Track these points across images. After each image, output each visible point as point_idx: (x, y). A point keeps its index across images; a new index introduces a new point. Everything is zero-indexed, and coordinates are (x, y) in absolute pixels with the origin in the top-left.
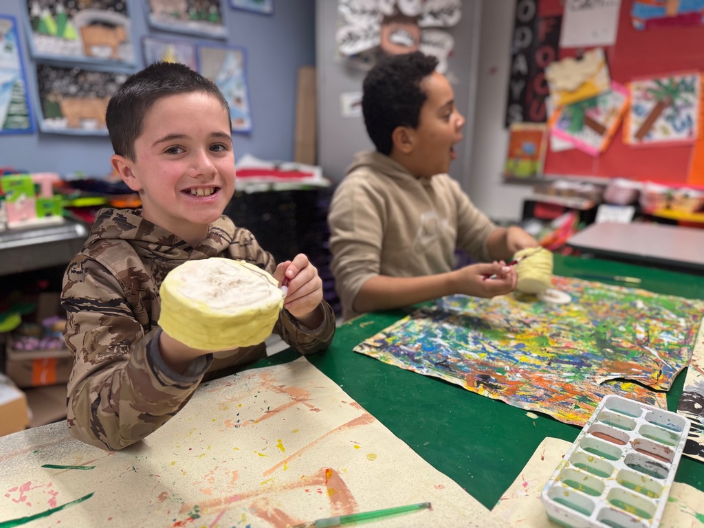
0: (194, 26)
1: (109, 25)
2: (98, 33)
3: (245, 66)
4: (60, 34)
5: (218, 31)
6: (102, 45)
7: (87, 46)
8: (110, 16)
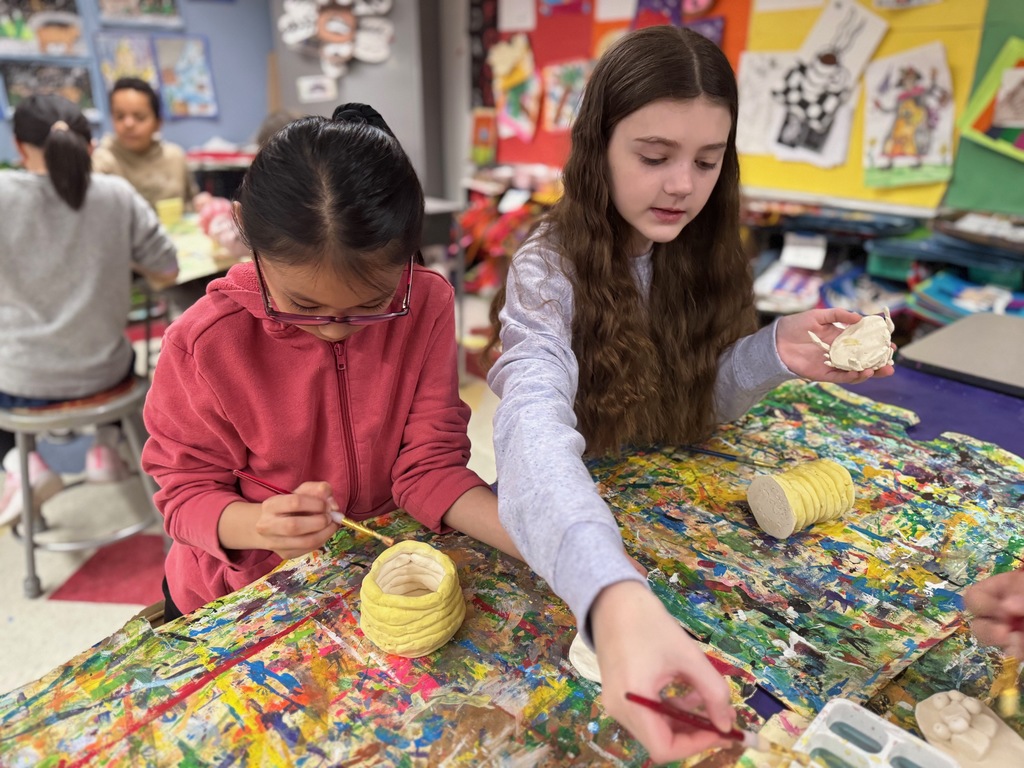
0: (147, 19)
1: (63, 26)
2: (54, 33)
3: (207, 52)
4: (18, 36)
5: (173, 22)
6: (57, 42)
7: (43, 45)
8: (63, 17)
